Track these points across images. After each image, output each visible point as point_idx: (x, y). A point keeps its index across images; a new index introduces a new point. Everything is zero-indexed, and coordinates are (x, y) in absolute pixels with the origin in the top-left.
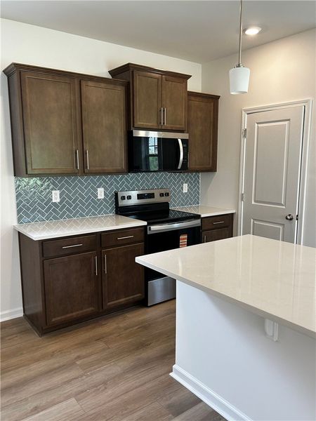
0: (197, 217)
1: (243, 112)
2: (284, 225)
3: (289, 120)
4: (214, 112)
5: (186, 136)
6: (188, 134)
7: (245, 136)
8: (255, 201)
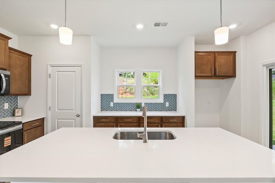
0: (20, 123)
1: (48, 66)
2: (75, 119)
3: (75, 72)
4: (28, 63)
5: (8, 73)
6: (9, 72)
7: (50, 77)
8: (58, 110)
